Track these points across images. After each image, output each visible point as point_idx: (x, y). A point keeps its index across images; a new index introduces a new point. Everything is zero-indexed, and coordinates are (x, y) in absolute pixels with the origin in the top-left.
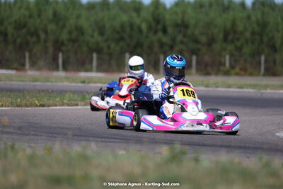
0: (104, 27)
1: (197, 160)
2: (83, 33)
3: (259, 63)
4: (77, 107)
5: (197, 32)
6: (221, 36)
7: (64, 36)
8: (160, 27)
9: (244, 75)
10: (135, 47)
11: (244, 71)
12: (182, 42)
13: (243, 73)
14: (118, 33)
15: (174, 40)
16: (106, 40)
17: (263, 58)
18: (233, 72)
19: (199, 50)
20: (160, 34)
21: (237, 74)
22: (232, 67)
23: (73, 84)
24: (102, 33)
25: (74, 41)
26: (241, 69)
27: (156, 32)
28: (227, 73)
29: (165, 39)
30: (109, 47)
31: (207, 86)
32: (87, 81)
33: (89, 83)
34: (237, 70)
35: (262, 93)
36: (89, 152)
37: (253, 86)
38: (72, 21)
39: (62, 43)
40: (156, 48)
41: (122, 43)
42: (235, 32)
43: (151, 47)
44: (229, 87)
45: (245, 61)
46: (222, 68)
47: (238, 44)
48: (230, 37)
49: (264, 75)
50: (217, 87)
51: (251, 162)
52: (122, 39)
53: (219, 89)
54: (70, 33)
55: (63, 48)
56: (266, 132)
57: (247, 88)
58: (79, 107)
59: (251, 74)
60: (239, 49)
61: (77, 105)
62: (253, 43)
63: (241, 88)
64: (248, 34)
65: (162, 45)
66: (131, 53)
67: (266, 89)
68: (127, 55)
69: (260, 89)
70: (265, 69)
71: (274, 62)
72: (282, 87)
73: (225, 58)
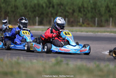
0: (27, 5)
1: (67, 64)
2: (17, 9)
3: (95, 21)
5: (67, 8)
6: (78, 10)
7: (9, 9)
8: (51, 5)
9: (88, 27)
10: (41, 14)
11: (88, 25)
12: (61, 12)
14: (33, 8)
15: (57, 11)
16: (28, 11)
17: (96, 19)
18: (83, 25)
19: (68, 16)
20: (51, 9)
21: (85, 26)
22: (83, 23)
24: (26, 8)
25: (13, 12)
26: (87, 24)
27: (49, 8)
28: (81, 26)
29: (53, 11)
30: (29, 14)
34: (85, 24)
35: (96, 35)
36: (20, 61)
37: (92, 32)
39: (8, 13)
40: (50, 15)
41: (35, 13)
42: (84, 7)
43: (47, 14)
44: (82, 32)
45: (88, 20)
46: (79, 24)
47: (85, 13)
48: (82, 10)
49: (97, 27)
50: (77, 32)
51: (91, 65)
52: (34, 11)
53: (78, 33)
54: (12, 8)
55: (9, 15)
56: (98, 52)
57: (90, 32)
59: (91, 26)
62: (92, 12)
63: (87, 32)
64: (89, 9)
65: (52, 14)
66: (39, 17)
67: (98, 33)
68: (37, 18)
69: (95, 33)
70: (98, 24)
71: (101, 21)
72: (105, 32)
73: (80, 19)
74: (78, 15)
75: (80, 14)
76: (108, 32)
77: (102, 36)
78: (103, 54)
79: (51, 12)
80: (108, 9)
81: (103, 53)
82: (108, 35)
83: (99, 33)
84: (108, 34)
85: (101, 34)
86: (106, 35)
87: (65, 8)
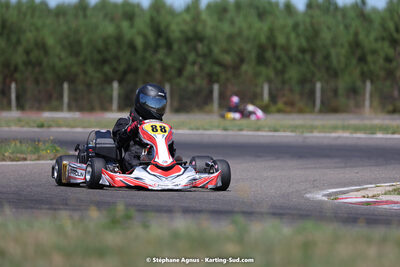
0: (79, 42)
2: (47, 53)
3: (312, 93)
4: (26, 162)
5: (216, 50)
6: (254, 55)
7: (19, 58)
8: (162, 41)
9: (290, 112)
10: (125, 73)
11: (291, 107)
12: (194, 63)
13: (288, 109)
14: (99, 52)
15: (183, 60)
16: (84, 63)
17: (318, 86)
18: (273, 108)
20: (161, 54)
21: (279, 111)
22: (273, 98)
23: (25, 129)
26: (286, 104)
27: (155, 50)
29: (169, 61)
30: (85, 73)
31: (225, 129)
32: (46, 124)
33: (49, 126)
34: (280, 105)
35: (305, 138)
37: (294, 128)
38: (30, 35)
39: (16, 68)
41: (107, 69)
42: (274, 47)
43: (148, 73)
44: (258, 129)
45: (291, 90)
46: (258, 102)
47: (279, 66)
48: (269, 54)
49: (321, 111)
50: (241, 130)
52: (104, 61)
53: (244, 133)
54: (27, 53)
55: (17, 76)
56: (292, 193)
57: (284, 131)
58: (28, 162)
59: (301, 111)
60: (281, 72)
61: (25, 159)
62: (300, 63)
63: (276, 130)
64: (294, 51)
65: (165, 69)
66: (120, 82)
67: (312, 132)
68: (115, 85)
69: (303, 132)
70: (322, 102)
71: (335, 92)
72: (335, 128)
73: (262, 88)
74: (257, 75)
75: (263, 69)
76: (345, 128)
77: (326, 142)
78: (308, 199)
79: (162, 62)
80: (359, 53)
81: (308, 196)
82: (347, 138)
83: (316, 134)
84: (346, 134)
85: (322, 135)
86: (339, 137)
87: (211, 51)
